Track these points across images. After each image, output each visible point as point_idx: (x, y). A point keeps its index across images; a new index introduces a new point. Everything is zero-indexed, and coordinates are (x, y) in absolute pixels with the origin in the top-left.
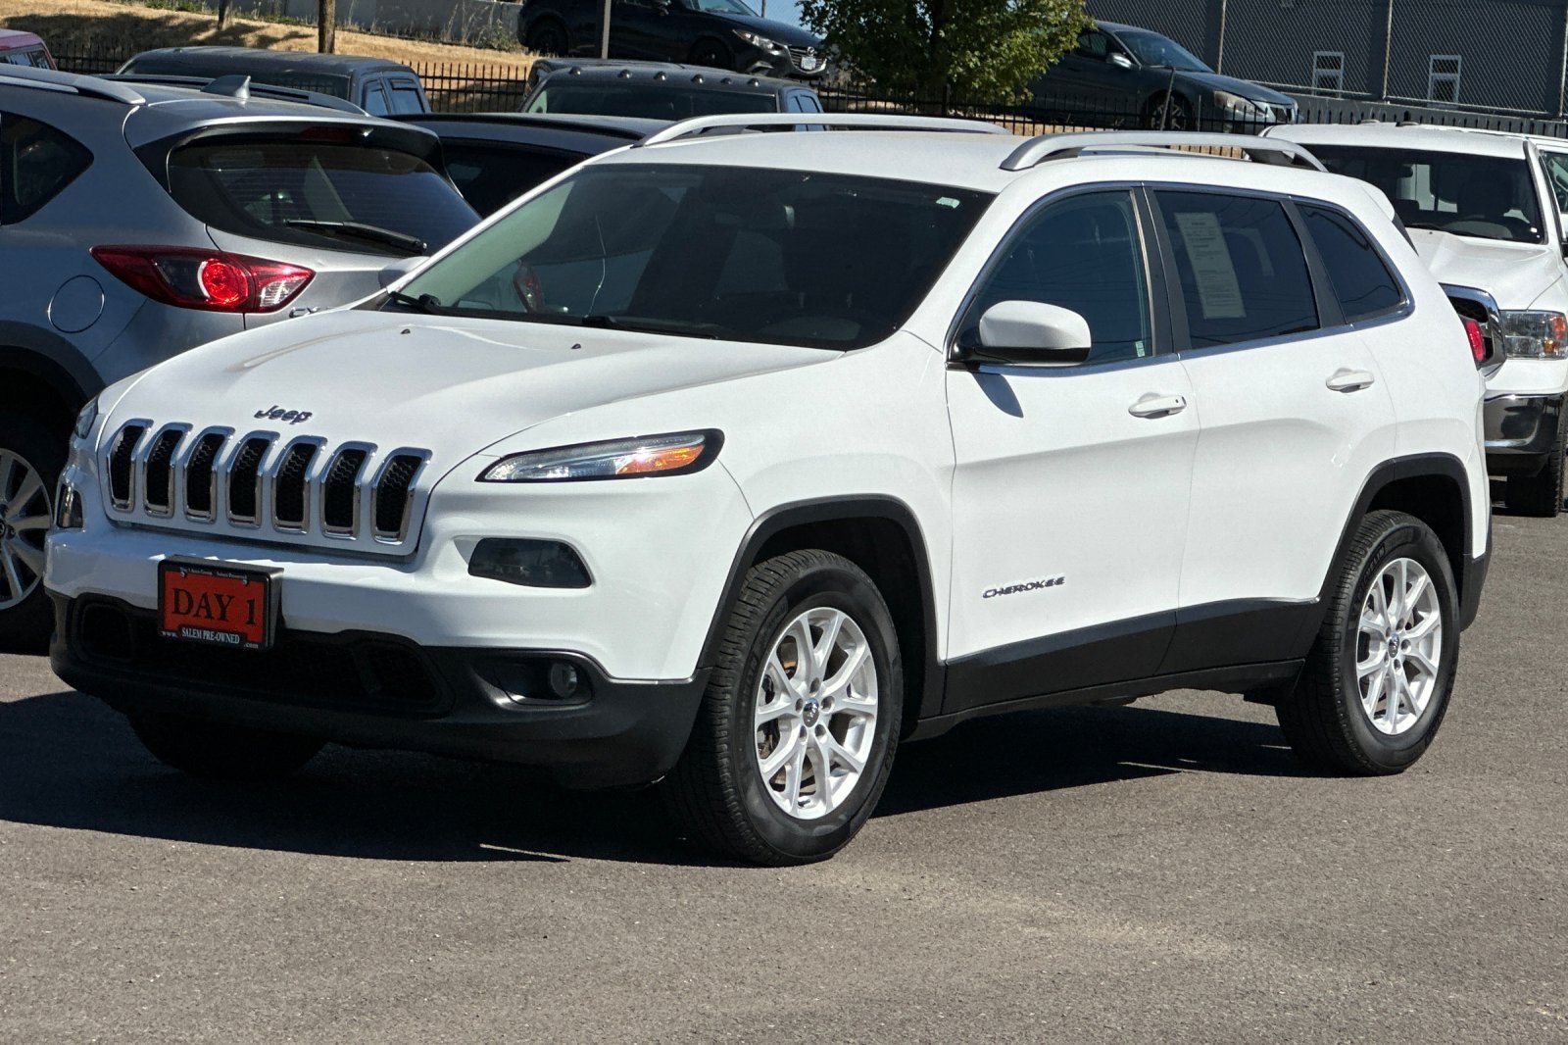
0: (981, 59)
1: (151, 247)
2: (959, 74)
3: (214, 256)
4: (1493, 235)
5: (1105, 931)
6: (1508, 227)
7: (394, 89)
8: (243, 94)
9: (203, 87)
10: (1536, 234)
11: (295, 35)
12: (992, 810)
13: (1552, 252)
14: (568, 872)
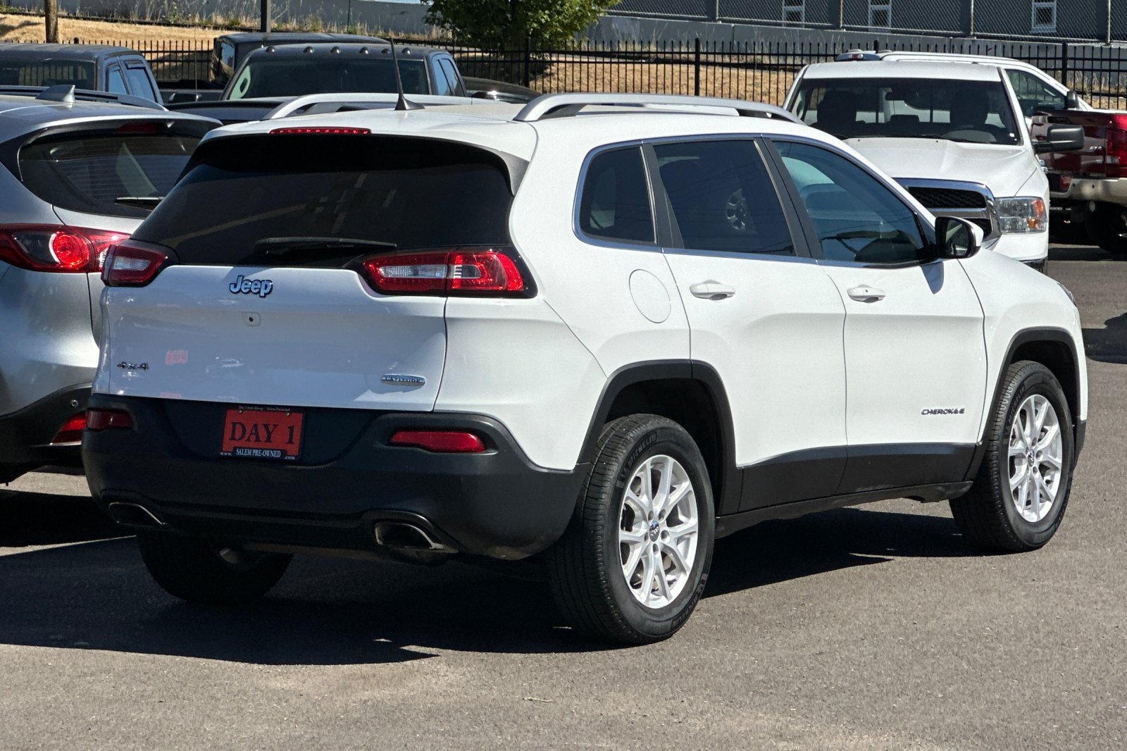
0: (550, 16)
1: (9, 225)
2: (534, 28)
3: (60, 230)
4: (983, 141)
5: (839, 741)
6: (991, 133)
7: (128, 68)
8: (70, 99)
9: (38, 94)
10: (1013, 138)
11: (28, 24)
12: (716, 637)
13: (1027, 151)
14: (409, 717)
